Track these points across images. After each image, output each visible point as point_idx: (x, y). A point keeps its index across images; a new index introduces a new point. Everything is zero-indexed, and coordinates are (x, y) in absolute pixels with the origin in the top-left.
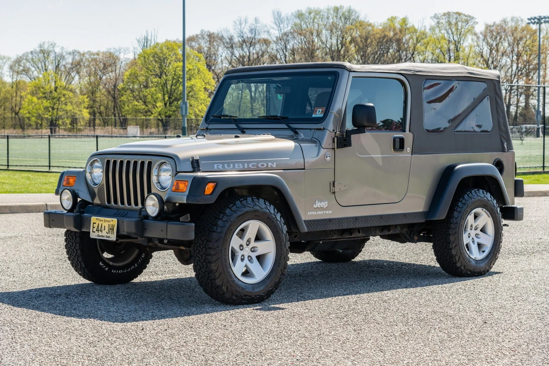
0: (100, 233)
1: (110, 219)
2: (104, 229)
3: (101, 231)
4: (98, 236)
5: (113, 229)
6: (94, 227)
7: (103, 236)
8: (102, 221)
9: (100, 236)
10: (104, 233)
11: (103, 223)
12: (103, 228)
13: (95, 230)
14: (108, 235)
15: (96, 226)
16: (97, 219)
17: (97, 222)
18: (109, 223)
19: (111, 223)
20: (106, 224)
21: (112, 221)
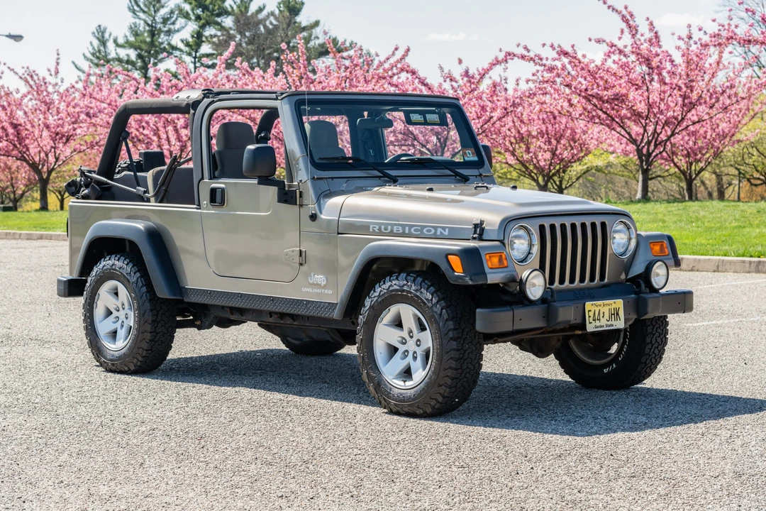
0: (598, 323)
1: (612, 301)
2: (603, 317)
3: (600, 320)
4: (597, 327)
5: (617, 314)
6: (590, 317)
7: (601, 326)
8: (600, 305)
9: (598, 327)
10: (603, 322)
11: (599, 308)
12: (601, 315)
13: (591, 319)
14: (609, 323)
15: (592, 314)
16: (592, 305)
17: (593, 309)
18: (610, 307)
19: (614, 306)
20: (606, 310)
21: (615, 303)
